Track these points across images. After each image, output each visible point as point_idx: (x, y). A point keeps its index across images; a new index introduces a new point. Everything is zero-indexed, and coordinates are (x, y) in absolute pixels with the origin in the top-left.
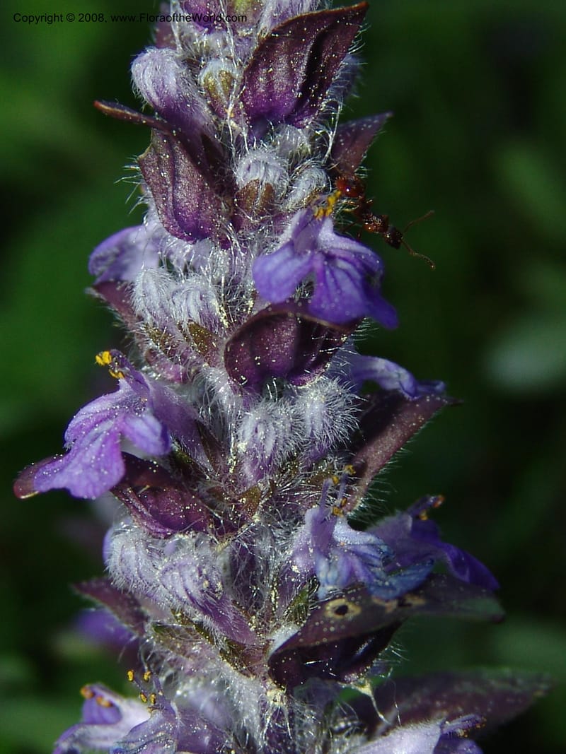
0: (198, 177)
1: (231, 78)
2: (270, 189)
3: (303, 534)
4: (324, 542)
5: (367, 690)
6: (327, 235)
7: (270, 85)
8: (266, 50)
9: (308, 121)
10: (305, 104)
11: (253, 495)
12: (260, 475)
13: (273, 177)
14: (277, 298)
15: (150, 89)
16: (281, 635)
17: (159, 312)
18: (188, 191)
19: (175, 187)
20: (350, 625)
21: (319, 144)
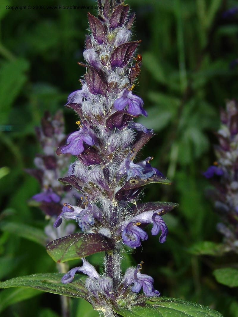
0: (100, 80)
1: (107, 57)
2: (116, 83)
3: (123, 164)
4: (128, 167)
5: (135, 203)
6: (130, 94)
7: (117, 58)
8: (116, 51)
9: (124, 67)
10: (124, 63)
11: (111, 155)
12: (113, 151)
13: (117, 80)
14: (120, 109)
15: (88, 59)
16: (118, 189)
17: (88, 112)
18: (97, 84)
19: (93, 82)
20: (136, 185)
21: (127, 72)
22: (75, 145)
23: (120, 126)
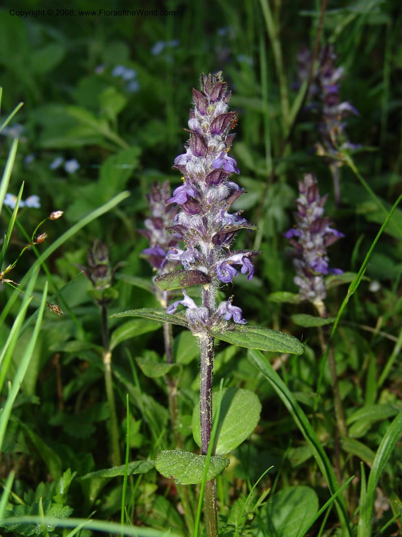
0: (201, 144)
1: (208, 125)
2: (215, 147)
3: (219, 214)
4: (223, 216)
5: (228, 248)
6: (226, 156)
7: (215, 127)
8: (215, 120)
9: (221, 134)
10: (221, 131)
11: (209, 207)
12: (211, 203)
13: (215, 145)
14: (217, 168)
15: (192, 126)
16: (214, 234)
17: (191, 170)
18: (199, 148)
19: (196, 145)
20: (229, 230)
21: (223, 139)
22: (180, 196)
23: (217, 183)
